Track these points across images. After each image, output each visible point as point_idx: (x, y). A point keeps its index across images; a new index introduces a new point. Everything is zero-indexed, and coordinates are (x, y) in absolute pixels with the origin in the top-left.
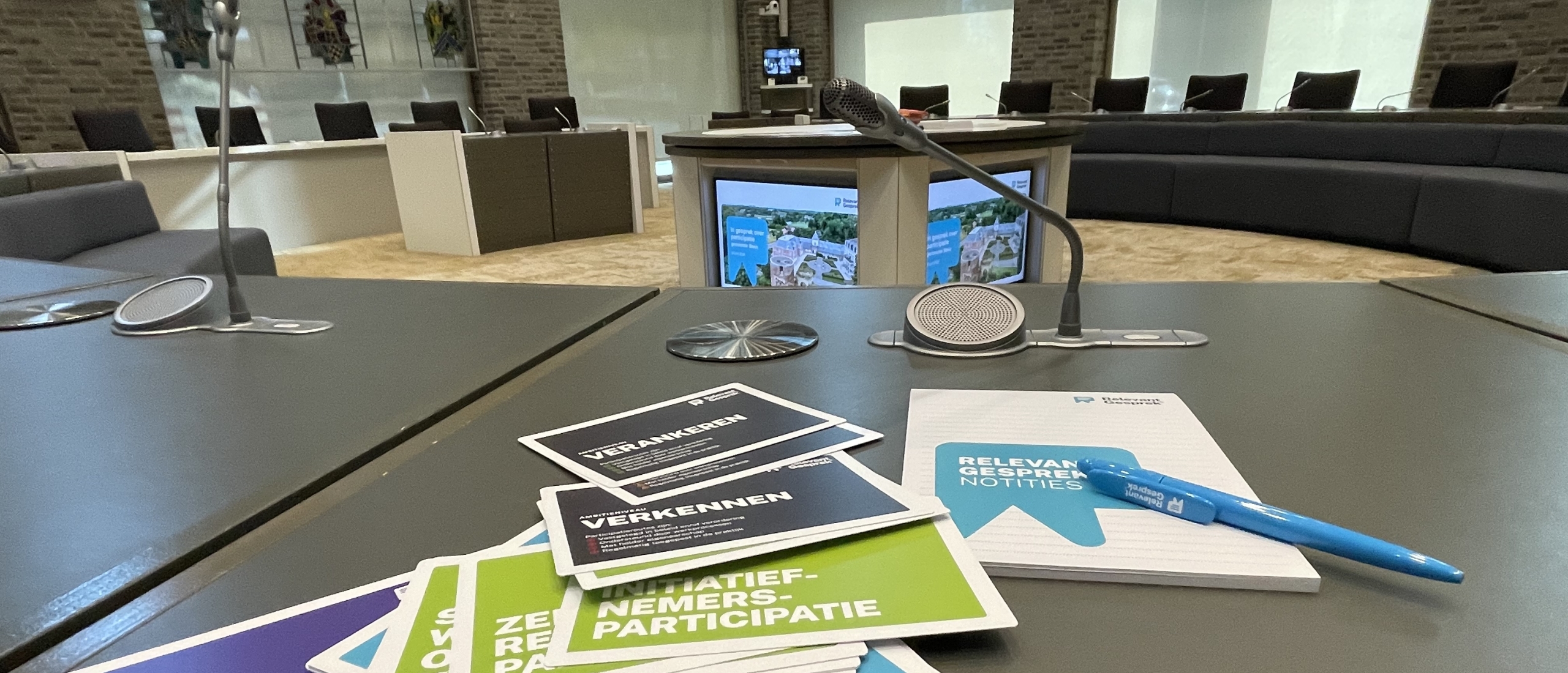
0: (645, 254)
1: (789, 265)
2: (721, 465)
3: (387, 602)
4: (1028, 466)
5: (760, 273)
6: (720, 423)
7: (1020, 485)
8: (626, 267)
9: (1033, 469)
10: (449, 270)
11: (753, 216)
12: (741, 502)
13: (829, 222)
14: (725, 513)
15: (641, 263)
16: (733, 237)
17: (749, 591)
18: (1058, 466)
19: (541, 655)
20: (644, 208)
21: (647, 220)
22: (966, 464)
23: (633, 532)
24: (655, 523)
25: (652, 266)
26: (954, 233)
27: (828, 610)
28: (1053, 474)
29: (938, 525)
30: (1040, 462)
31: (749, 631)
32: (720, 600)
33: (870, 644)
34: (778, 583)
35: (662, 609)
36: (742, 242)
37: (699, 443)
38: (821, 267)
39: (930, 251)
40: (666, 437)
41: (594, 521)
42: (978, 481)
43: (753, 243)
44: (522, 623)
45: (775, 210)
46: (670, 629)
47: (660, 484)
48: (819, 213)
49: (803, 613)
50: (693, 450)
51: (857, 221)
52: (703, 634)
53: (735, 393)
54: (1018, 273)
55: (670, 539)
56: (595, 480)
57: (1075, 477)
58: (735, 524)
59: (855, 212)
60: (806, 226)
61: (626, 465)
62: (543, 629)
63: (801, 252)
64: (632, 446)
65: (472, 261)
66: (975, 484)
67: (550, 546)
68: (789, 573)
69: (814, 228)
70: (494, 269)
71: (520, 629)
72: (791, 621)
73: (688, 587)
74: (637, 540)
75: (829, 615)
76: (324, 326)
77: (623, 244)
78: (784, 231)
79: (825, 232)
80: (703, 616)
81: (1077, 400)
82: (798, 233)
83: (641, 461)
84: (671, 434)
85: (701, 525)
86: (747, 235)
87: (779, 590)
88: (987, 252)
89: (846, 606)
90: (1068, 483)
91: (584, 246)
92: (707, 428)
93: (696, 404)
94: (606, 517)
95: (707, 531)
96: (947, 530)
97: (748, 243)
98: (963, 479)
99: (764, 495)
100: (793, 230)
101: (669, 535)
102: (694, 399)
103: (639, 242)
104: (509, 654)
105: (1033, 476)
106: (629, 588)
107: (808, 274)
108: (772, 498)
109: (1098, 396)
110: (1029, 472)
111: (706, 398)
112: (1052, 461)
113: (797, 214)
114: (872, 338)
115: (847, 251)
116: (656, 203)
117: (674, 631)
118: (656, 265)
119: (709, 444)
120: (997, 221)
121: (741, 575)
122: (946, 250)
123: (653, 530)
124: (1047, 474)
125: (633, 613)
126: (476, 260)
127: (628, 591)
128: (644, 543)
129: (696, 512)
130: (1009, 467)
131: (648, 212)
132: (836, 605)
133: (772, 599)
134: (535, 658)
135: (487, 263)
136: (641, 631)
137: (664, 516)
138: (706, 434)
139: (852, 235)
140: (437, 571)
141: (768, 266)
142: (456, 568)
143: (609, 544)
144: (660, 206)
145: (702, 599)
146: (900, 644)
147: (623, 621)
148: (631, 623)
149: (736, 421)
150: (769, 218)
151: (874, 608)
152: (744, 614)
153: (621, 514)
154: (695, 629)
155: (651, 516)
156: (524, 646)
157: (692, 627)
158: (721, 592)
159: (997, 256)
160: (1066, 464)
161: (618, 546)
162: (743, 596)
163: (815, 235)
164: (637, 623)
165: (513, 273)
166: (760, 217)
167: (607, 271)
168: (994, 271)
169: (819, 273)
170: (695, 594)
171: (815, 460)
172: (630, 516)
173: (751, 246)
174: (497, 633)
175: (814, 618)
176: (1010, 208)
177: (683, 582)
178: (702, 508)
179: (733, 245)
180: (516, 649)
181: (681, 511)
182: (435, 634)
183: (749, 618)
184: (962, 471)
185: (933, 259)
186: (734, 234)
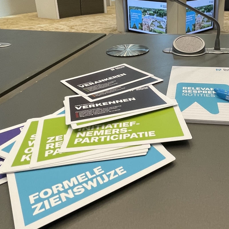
0: (107, 19)
1: (148, 23)
2: (117, 89)
3: (17, 132)
4: (201, 90)
5: (140, 25)
6: (118, 76)
7: (198, 96)
8: (102, 23)
9: (202, 91)
10: (50, 23)
11: (138, 9)
12: (121, 101)
13: (159, 12)
14: (116, 104)
15: (106, 22)
16: (132, 15)
17: (120, 128)
18: (209, 90)
19: (59, 149)
20: (107, 6)
21: (108, 10)
22: (185, 89)
23: (89, 111)
24: (96, 107)
25: (109, 23)
26: (194, 15)
27: (141, 134)
28: (207, 92)
29: (174, 108)
30: (204, 88)
31: (119, 141)
32: (112, 131)
33: (151, 145)
34: (128, 126)
35: (95, 134)
36: (135, 17)
37: (112, 82)
38: (156, 24)
39: (187, 20)
40: (103, 80)
41: (78, 107)
42: (187, 95)
43: (137, 17)
44: (54, 139)
45: (144, 8)
46: (96, 141)
47: (99, 95)
48: (156, 9)
49: (134, 135)
50: (110, 84)
51: (167, 12)
52: (105, 142)
53: (124, 67)
54: (211, 26)
55: (99, 113)
56: (81, 94)
57: (213, 93)
58: (118, 108)
59: (166, 9)
60: (152, 12)
61: (90, 89)
62: (60, 141)
63: (151, 20)
64: (93, 83)
65: (57, 21)
66: (186, 95)
67: (65, 115)
68: (132, 123)
69: (155, 13)
70: (63, 23)
71: (54, 141)
72: (130, 138)
73: (103, 128)
74: (90, 113)
75: (141, 136)
76: (8, 45)
77: (101, 16)
78: (146, 14)
79: (158, 14)
80: (106, 136)
81: (217, 70)
82: (150, 14)
83: (95, 88)
84: (104, 79)
85: (109, 108)
86: (136, 15)
87: (128, 128)
88: (203, 20)
89: (146, 133)
90: (211, 95)
91: (90, 17)
92: (115, 78)
93: (112, 70)
94: (82, 106)
95: (110, 110)
96: (177, 109)
97: (136, 17)
98: (183, 94)
99: (128, 99)
100: (149, 13)
101: (99, 112)
102: (112, 68)
103: (106, 16)
104: (50, 149)
105: (202, 93)
106: (86, 128)
107: (153, 26)
108: (130, 99)
109: (222, 68)
110: (201, 92)
111: (115, 68)
112: (208, 88)
113: (150, 9)
114: (164, 50)
115: (164, 20)
116: (111, 5)
117: (97, 141)
118: (110, 22)
119: (115, 82)
120: (205, 12)
121: (118, 124)
122: (191, 20)
123: (95, 110)
124: (206, 92)
125: (86, 136)
126: (58, 20)
127: (85, 129)
128: (92, 114)
129: (108, 104)
130: (196, 90)
131: (108, 7)
132: (144, 133)
133: (126, 131)
134: (57, 150)
135: (61, 21)
136: (88, 141)
137: (99, 106)
138: (114, 79)
139: (165, 15)
140: (32, 122)
141: (142, 23)
142: (38, 122)
143: (82, 114)
144: (112, 6)
145: (106, 131)
146: (160, 144)
147: (83, 138)
148: (86, 139)
149: (123, 75)
150: (142, 10)
151: (154, 133)
152: (118, 136)
153: (87, 105)
154: (103, 141)
155: (95, 106)
156: (54, 146)
157: (102, 140)
158: (112, 129)
159: (205, 21)
160: (212, 89)
161: (84, 115)
162: (118, 130)
163: (155, 15)
164: (87, 139)
165: (69, 24)
166: (139, 10)
167: (96, 24)
168: (205, 26)
169: (156, 26)
170: (105, 130)
171: (144, 88)
172: (89, 105)
173: (137, 18)
174: (47, 142)
175: (137, 137)
176: (209, 8)
177: (102, 126)
178: (110, 103)
179: (132, 17)
180: (52, 147)
181: (104, 104)
182: (30, 142)
183: (119, 137)
184: (183, 91)
185: (188, 22)
186: (132, 14)
